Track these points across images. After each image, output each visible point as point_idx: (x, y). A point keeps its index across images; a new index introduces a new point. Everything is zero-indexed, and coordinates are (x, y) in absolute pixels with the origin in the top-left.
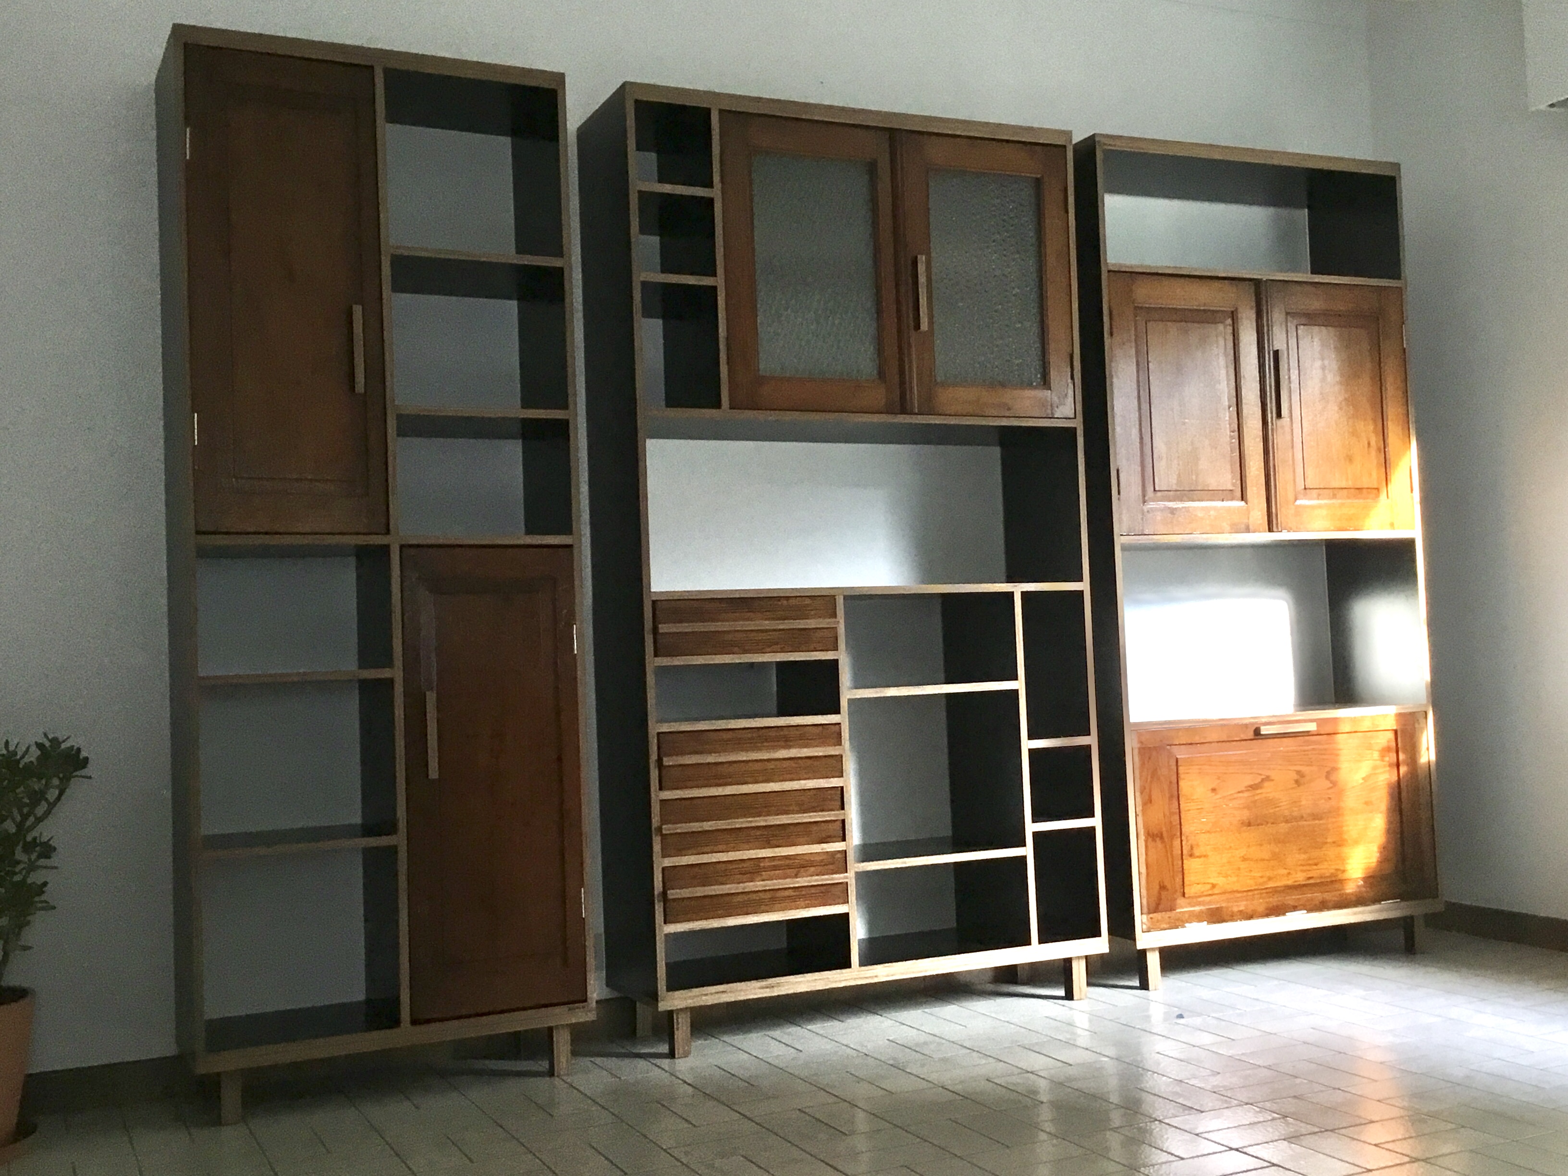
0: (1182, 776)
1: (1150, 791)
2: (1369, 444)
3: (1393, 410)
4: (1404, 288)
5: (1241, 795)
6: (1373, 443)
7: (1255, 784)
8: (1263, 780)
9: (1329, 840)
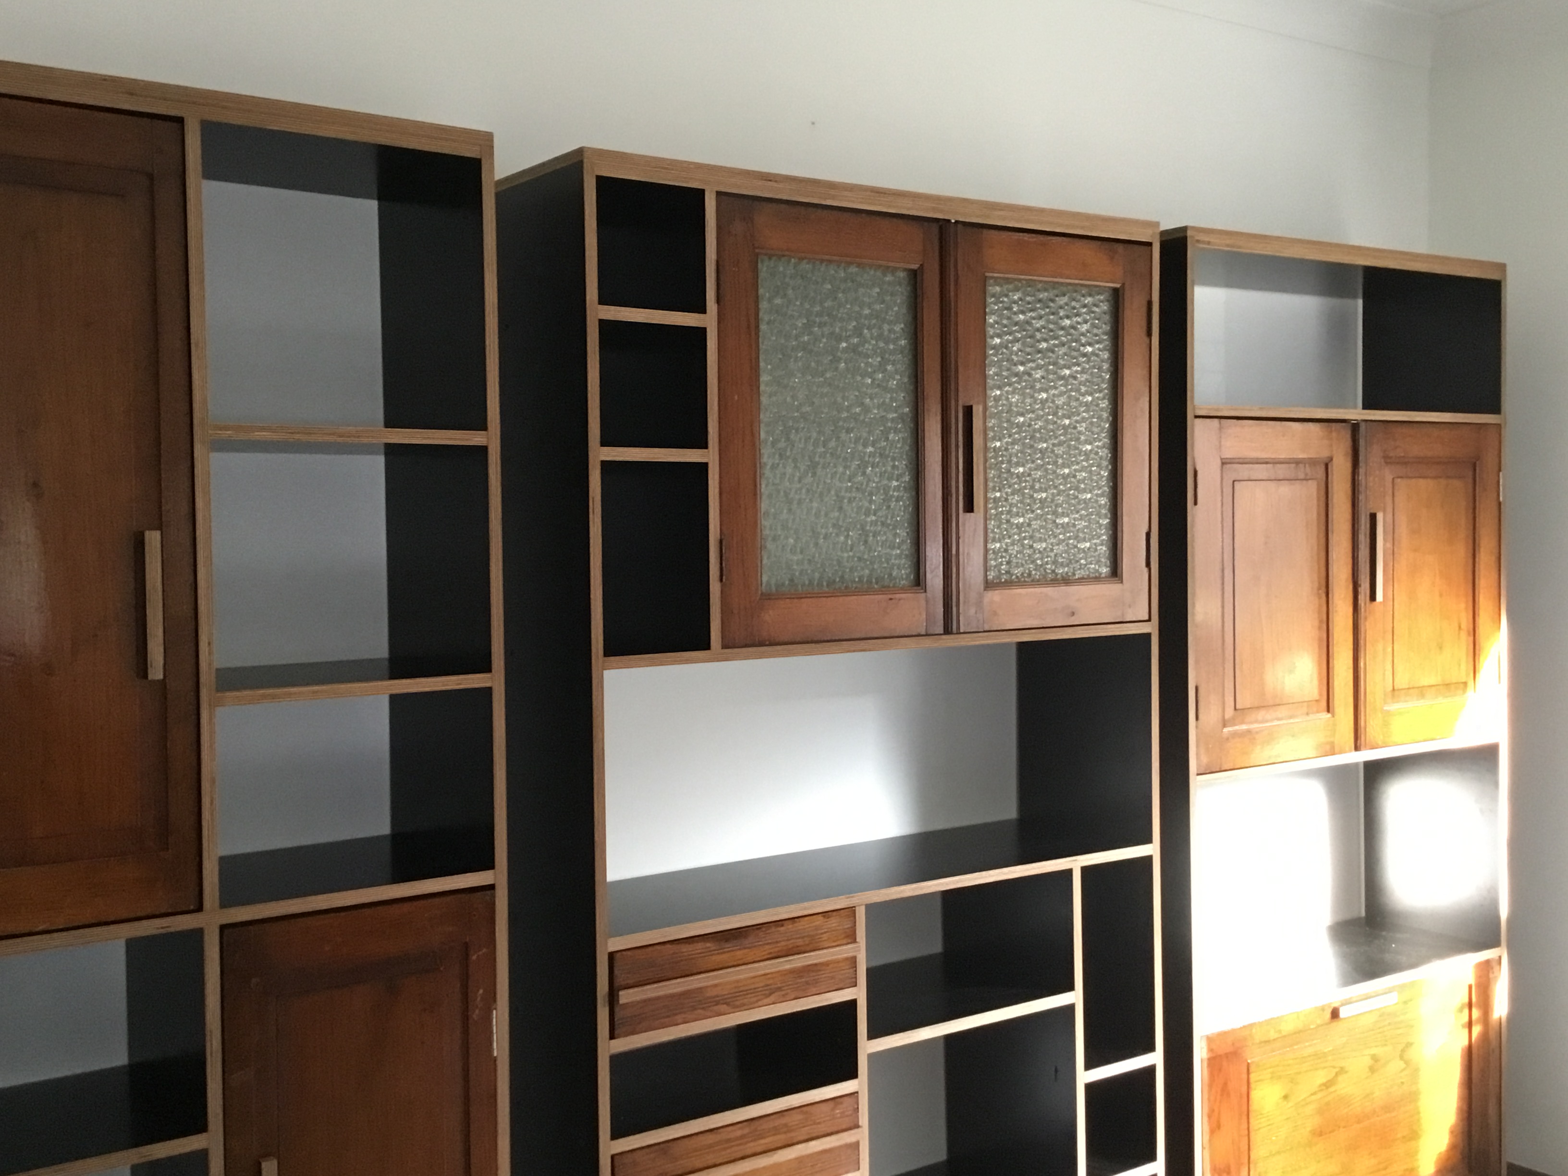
0: (1253, 1086)
1: (1219, 1113)
2: (1460, 627)
3: (1485, 582)
4: (1503, 426)
5: (1314, 1097)
6: (1464, 626)
7: (1329, 1081)
8: (1337, 1074)
9: (1399, 1135)
